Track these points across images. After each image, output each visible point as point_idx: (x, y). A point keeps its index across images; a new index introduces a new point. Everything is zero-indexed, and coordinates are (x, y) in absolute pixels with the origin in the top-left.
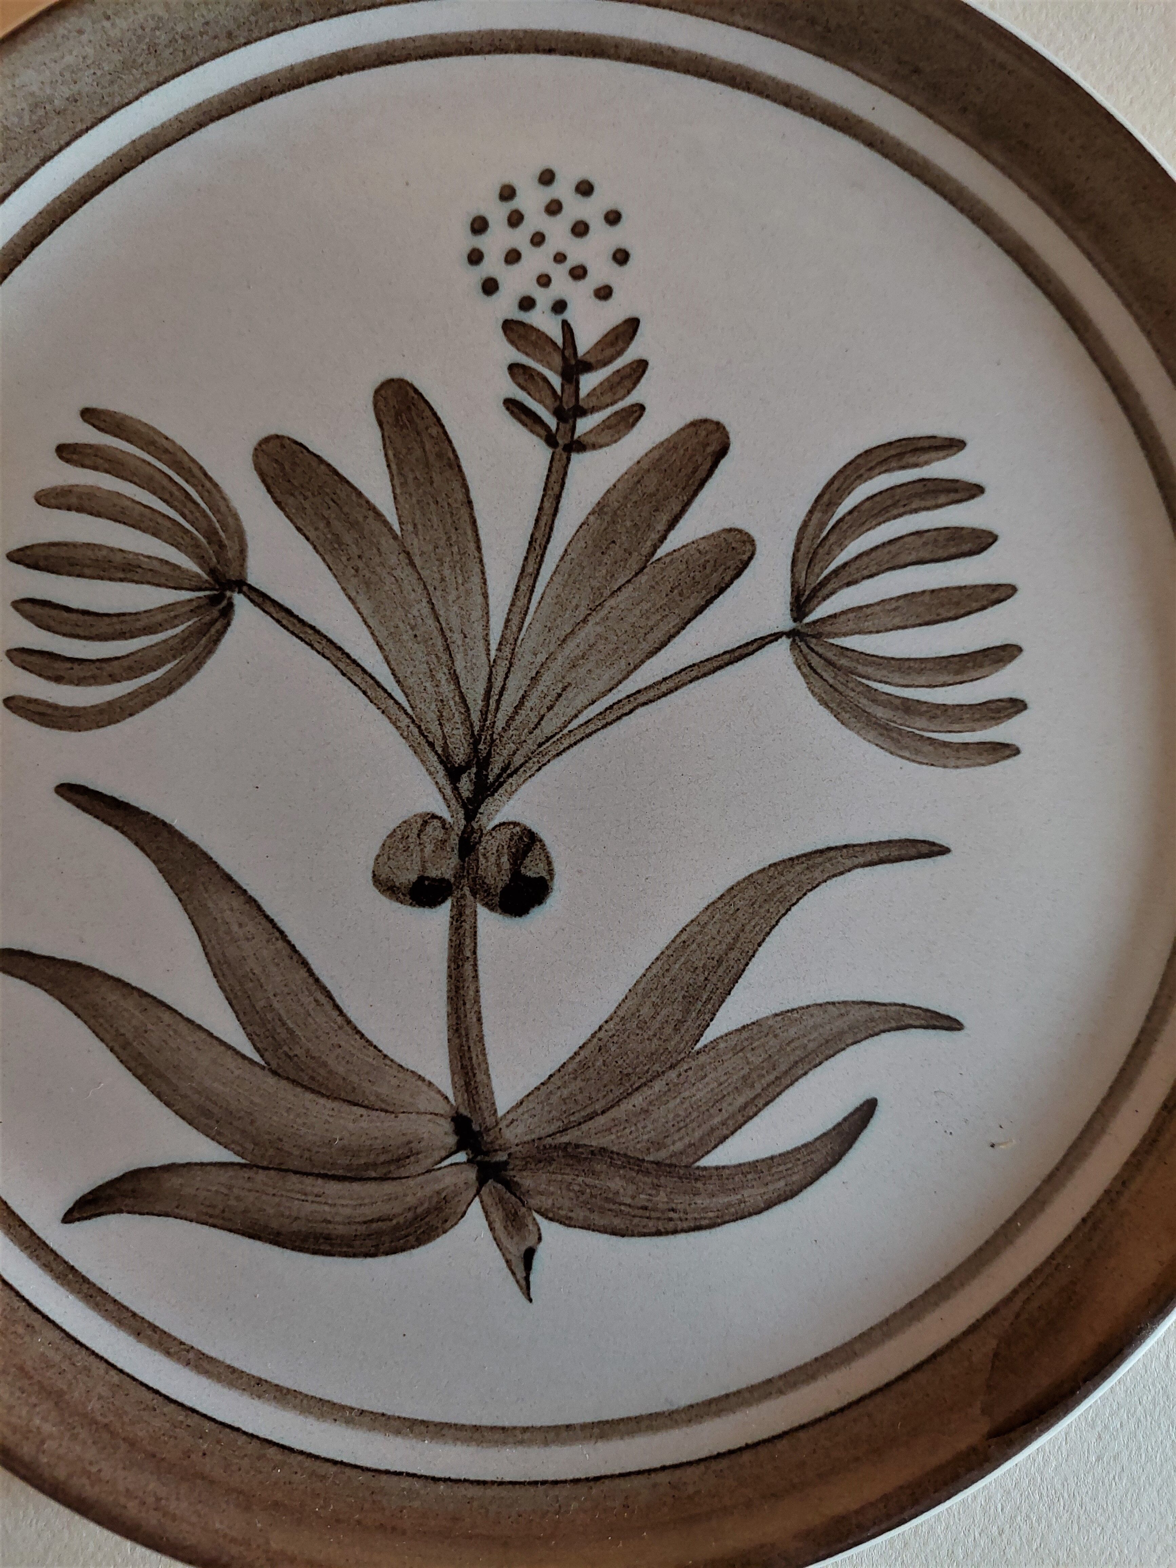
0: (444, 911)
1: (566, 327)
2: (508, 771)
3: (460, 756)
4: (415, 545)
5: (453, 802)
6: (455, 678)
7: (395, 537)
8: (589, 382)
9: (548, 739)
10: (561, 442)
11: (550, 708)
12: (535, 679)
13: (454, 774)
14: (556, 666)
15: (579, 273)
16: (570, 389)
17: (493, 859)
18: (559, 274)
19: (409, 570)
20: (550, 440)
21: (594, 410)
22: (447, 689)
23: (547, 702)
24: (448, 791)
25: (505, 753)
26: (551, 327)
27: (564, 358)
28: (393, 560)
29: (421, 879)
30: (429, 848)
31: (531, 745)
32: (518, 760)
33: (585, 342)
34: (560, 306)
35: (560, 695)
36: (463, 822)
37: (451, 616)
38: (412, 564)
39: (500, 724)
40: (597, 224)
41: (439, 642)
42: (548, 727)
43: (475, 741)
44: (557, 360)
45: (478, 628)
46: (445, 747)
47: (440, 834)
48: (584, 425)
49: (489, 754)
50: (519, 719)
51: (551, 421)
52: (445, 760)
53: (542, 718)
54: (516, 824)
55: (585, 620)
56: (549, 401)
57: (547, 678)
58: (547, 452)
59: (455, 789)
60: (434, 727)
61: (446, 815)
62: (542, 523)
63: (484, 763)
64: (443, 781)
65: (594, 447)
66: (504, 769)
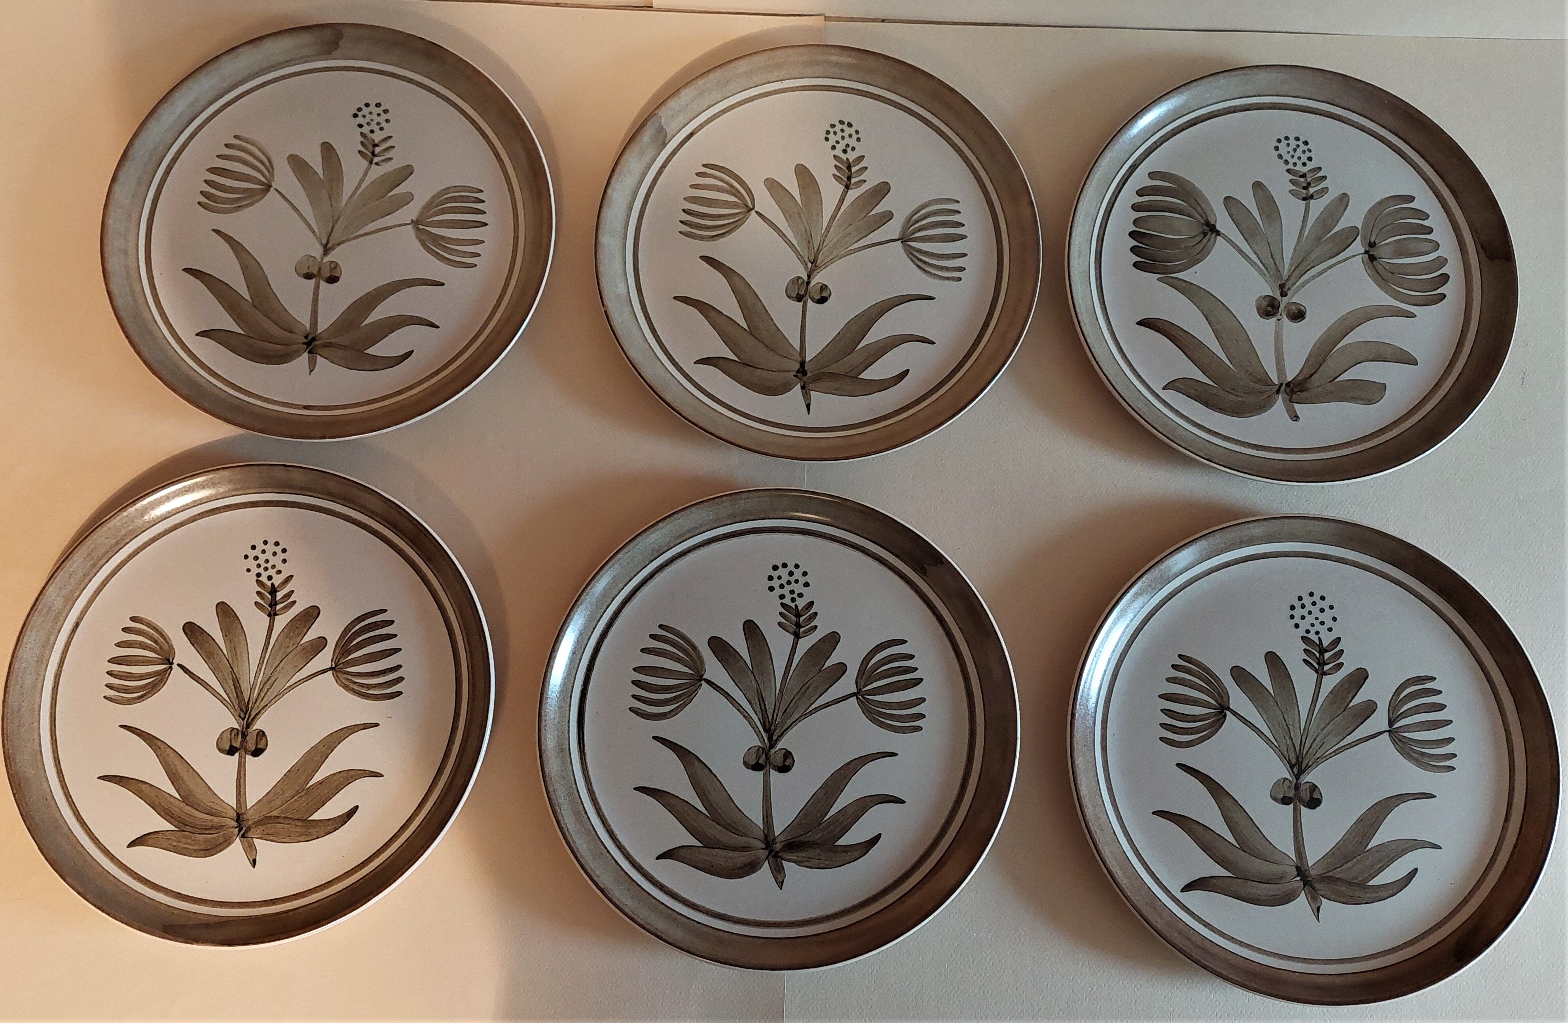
0: (1291, 806)
1: (1319, 638)
2: (1308, 767)
3: (1293, 761)
4: (1278, 700)
5: (1292, 774)
6: (1291, 739)
7: (1273, 697)
8: (1327, 655)
9: (1319, 758)
10: (1320, 672)
11: (1319, 749)
12: (1314, 740)
13: (1292, 767)
14: (1321, 736)
15: (1322, 623)
16: (1322, 657)
17: (1304, 792)
18: (1317, 623)
19: (1277, 707)
20: (1317, 671)
21: (1329, 664)
22: (1289, 742)
23: (1318, 747)
24: (1291, 772)
25: (1307, 762)
26: (1315, 638)
27: (1320, 648)
28: (1272, 703)
29: (1284, 797)
30: (1286, 788)
31: (1313, 760)
32: (1310, 763)
33: (1325, 644)
34: (1317, 633)
35: (1322, 745)
36: (1295, 781)
37: (1290, 720)
38: (1278, 705)
39: (1305, 753)
40: (1327, 609)
41: (1286, 728)
42: (1318, 755)
43: (1297, 758)
44: (1318, 649)
45: (1298, 725)
46: (1289, 759)
47: (1288, 784)
48: (1326, 668)
49: (1302, 762)
50: (1310, 751)
51: (1317, 666)
52: (1289, 762)
53: (1317, 751)
54: (1310, 782)
55: (1329, 724)
56: (1316, 660)
57: (1318, 739)
58: (1316, 675)
59: (1293, 771)
60: (1286, 753)
61: (1290, 779)
62: (1315, 695)
63: (1300, 764)
64: (1289, 768)
65: (1329, 674)
66: (1306, 766)
